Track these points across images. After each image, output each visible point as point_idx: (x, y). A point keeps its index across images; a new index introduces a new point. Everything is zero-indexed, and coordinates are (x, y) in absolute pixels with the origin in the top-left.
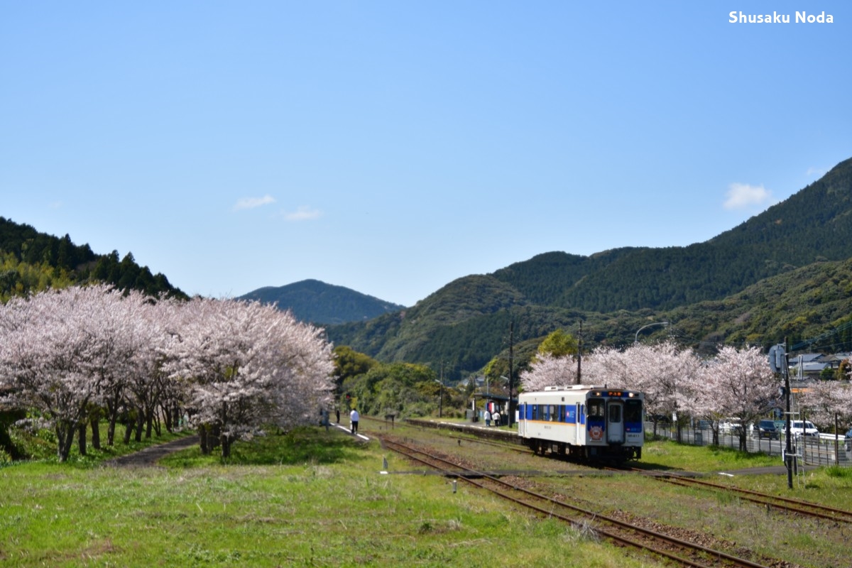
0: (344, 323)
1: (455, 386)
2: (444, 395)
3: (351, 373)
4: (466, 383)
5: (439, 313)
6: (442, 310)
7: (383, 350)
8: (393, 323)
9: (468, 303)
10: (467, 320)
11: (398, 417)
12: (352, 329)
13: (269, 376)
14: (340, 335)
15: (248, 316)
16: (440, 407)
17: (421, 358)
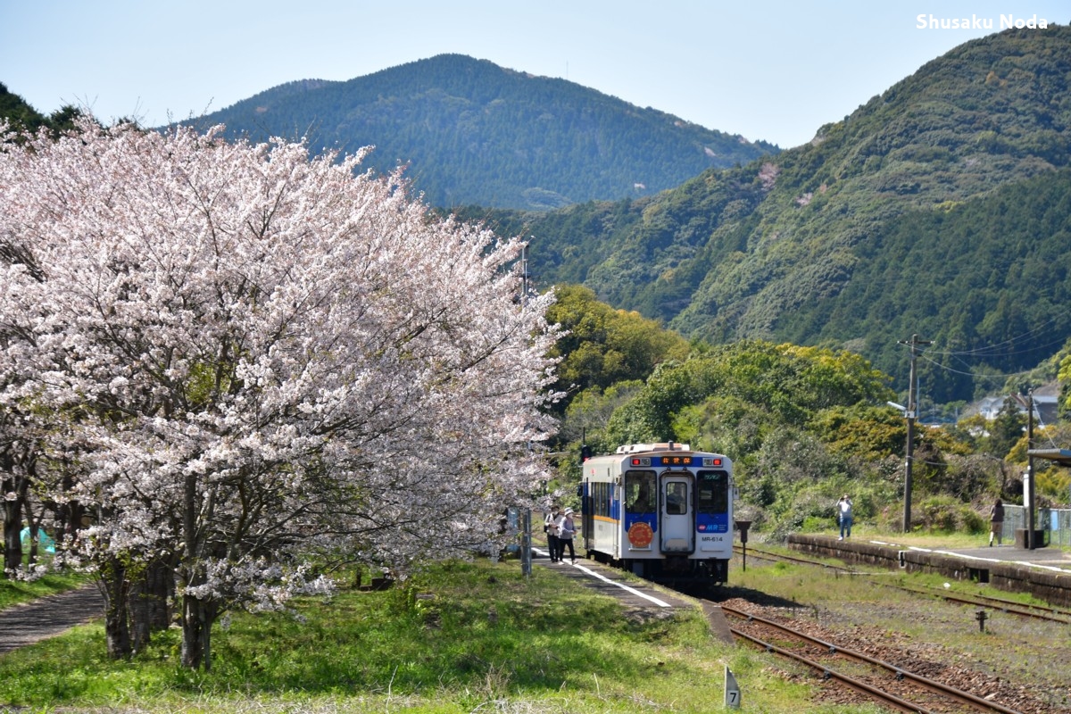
0: (567, 207)
1: (951, 419)
2: (920, 455)
3: (595, 377)
4: (990, 410)
5: (895, 167)
6: (907, 157)
7: (700, 298)
8: (735, 206)
9: (998, 130)
10: (996, 188)
11: (757, 529)
12: (596, 228)
13: (342, 392)
14: (551, 247)
15: (266, 191)
16: (907, 493)
17: (831, 325)
